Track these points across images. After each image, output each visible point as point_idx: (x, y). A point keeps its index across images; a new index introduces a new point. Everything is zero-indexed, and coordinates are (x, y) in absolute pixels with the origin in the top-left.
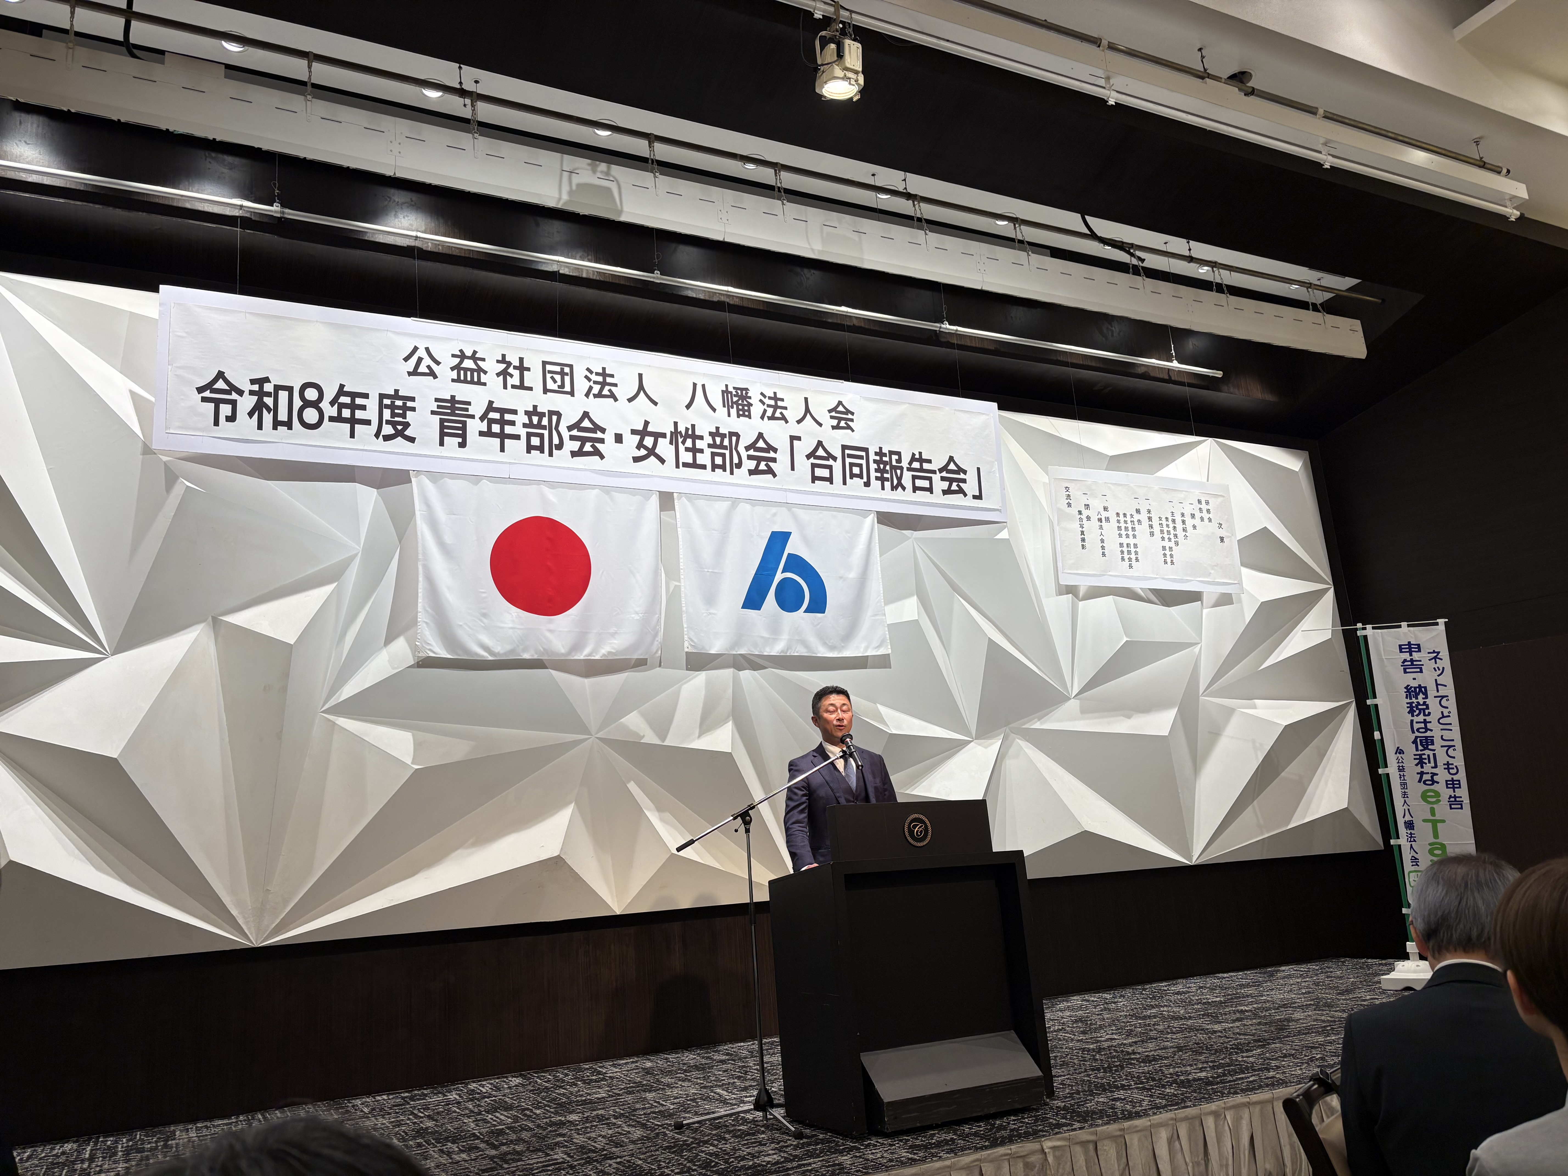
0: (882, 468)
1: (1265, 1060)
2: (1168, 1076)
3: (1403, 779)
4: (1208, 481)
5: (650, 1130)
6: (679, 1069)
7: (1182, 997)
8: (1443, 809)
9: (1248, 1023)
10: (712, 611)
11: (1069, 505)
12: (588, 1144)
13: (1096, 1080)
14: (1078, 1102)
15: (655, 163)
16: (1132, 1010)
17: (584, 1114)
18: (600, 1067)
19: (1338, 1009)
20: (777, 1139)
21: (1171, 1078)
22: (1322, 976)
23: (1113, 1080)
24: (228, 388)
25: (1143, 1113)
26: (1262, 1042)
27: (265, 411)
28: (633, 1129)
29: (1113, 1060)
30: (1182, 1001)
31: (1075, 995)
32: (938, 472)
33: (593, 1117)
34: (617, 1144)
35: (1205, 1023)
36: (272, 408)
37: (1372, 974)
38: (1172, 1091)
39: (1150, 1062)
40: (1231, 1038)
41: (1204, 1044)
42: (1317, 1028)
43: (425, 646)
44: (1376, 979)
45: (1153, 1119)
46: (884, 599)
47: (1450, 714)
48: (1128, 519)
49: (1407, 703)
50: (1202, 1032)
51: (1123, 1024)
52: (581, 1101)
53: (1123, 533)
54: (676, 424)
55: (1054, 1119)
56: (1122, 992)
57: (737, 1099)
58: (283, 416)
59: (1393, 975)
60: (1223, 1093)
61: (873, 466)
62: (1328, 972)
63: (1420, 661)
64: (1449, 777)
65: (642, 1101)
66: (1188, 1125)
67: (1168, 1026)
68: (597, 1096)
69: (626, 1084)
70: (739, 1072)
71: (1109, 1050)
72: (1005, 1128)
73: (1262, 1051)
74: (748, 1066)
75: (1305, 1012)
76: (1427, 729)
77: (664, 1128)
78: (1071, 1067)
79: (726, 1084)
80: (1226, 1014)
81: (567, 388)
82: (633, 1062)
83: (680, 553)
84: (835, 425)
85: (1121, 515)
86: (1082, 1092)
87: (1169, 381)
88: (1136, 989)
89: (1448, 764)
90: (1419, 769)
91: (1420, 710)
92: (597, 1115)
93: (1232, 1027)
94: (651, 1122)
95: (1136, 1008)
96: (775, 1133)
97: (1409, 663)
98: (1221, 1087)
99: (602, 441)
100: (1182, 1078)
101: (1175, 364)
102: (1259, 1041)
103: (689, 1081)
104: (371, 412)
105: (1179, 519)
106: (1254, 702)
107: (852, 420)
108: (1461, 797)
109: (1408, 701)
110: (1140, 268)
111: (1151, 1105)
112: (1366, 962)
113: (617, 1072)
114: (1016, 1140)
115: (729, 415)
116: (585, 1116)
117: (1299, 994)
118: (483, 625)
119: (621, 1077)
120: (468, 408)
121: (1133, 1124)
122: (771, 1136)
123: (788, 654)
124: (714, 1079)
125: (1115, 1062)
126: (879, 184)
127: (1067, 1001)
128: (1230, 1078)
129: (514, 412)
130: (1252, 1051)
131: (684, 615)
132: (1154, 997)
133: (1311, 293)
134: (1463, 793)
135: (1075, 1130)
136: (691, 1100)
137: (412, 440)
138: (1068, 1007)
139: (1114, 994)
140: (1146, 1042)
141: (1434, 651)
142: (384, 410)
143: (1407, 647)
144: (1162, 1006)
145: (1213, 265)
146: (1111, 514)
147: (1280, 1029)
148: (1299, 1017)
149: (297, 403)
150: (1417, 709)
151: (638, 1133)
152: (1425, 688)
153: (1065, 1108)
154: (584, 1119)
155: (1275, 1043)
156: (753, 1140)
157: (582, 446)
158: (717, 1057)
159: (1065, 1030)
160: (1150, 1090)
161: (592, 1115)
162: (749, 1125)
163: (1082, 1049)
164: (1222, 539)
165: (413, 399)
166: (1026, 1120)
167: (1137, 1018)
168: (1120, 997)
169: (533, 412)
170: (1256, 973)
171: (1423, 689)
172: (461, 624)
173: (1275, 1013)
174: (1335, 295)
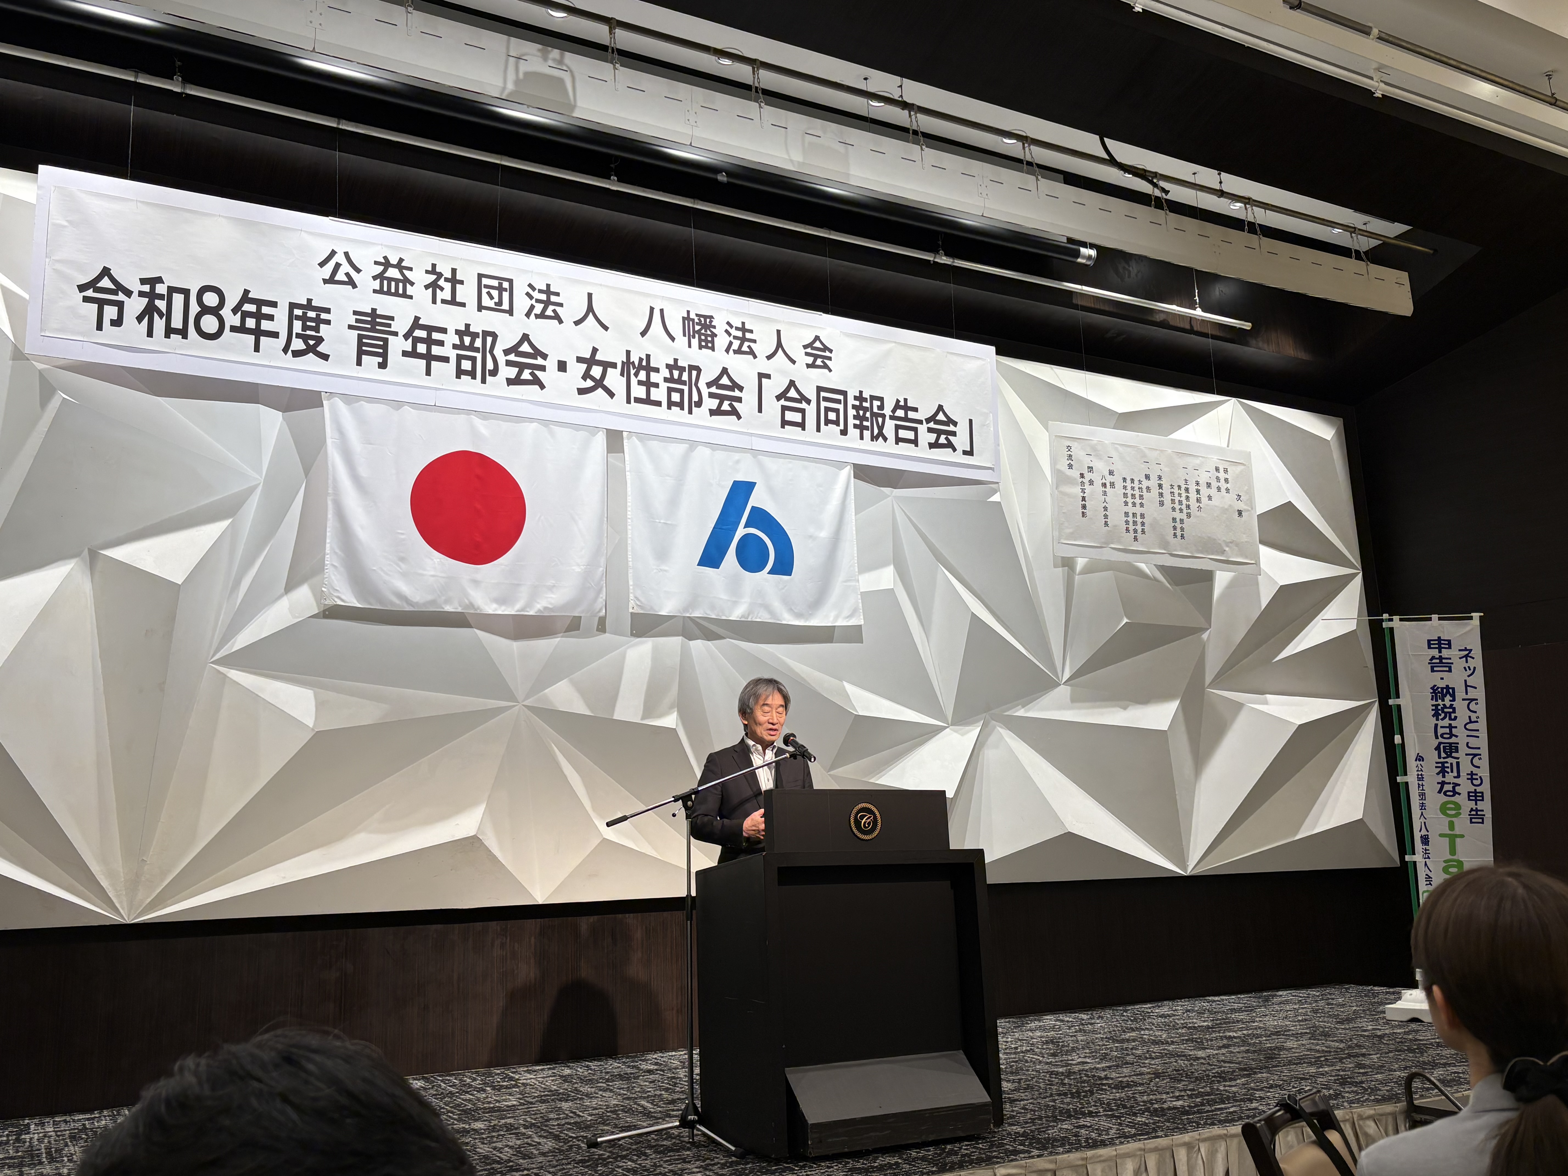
0: (861, 414)
1: (1249, 1090)
2: (1141, 1104)
3: (1421, 789)
4: (1228, 446)
5: (564, 1142)
6: (601, 1078)
7: (1166, 1020)
8: (1462, 823)
9: (1235, 1051)
10: (664, 567)
11: (1070, 466)
12: (493, 1154)
13: (1062, 1106)
14: (1040, 1128)
15: (615, 52)
16: (1110, 1032)
17: (490, 1123)
18: (512, 1072)
19: (1335, 1039)
20: (703, 1157)
21: (1144, 1105)
22: (1322, 1003)
23: (1080, 1106)
24: (114, 287)
25: (1109, 1141)
26: (1248, 1071)
27: (156, 316)
28: (545, 1140)
29: (1083, 1085)
30: (1166, 1024)
31: (1049, 1014)
32: (924, 422)
33: (500, 1126)
34: (525, 1155)
35: (1188, 1049)
36: (165, 313)
37: (1378, 1003)
38: (1143, 1119)
39: (1123, 1088)
40: (1215, 1065)
41: (1184, 1071)
42: (1310, 1058)
43: (332, 593)
44: (1381, 1008)
45: (1120, 1149)
46: (858, 563)
47: (1478, 720)
48: (1136, 485)
49: (1433, 705)
50: (1184, 1058)
51: (1098, 1047)
52: (489, 1108)
53: (1130, 500)
54: (628, 353)
55: (1010, 1145)
56: (1101, 1013)
57: (663, 1112)
58: (177, 322)
59: (1399, 1005)
60: (1198, 1124)
61: (851, 412)
62: (1329, 999)
63: (1450, 659)
64: (1472, 788)
65: (556, 1111)
66: (1157, 1156)
67: (1148, 1051)
68: (507, 1103)
69: (540, 1091)
70: (668, 1083)
71: (1080, 1074)
72: (956, 1153)
73: (1247, 1081)
74: (678, 1078)
75: (1299, 1040)
76: (1451, 735)
77: (578, 1141)
78: (1036, 1091)
79: (652, 1096)
80: (1212, 1040)
81: (506, 306)
82: (549, 1069)
83: (628, 500)
84: (810, 363)
85: (1128, 481)
86: (1045, 1117)
87: (1191, 331)
88: (1117, 1010)
89: (1472, 774)
90: (1440, 778)
91: (1446, 713)
92: (506, 1123)
93: (1217, 1054)
94: (564, 1134)
95: (1114, 1031)
96: (702, 1150)
97: (1438, 661)
98: (1197, 1117)
99: (543, 368)
100: (1156, 1106)
101: (1198, 312)
102: (1245, 1069)
103: (611, 1091)
104: (280, 324)
105: (1193, 488)
106: (1266, 698)
107: (830, 359)
108: (1483, 811)
109: (1434, 702)
110: (1163, 201)
111: (1119, 1133)
112: (1373, 990)
113: (531, 1078)
114: (967, 1166)
115: (690, 346)
116: (492, 1124)
117: (1295, 1021)
118: (401, 571)
119: (535, 1084)
120: (391, 324)
121: (1096, 1153)
122: (696, 1153)
123: (749, 620)
124: (638, 1090)
125: (1085, 1087)
126: (871, 89)
127: (1039, 1021)
128: (1208, 1108)
129: (444, 331)
130: (1236, 1080)
131: (630, 571)
132: (1135, 1020)
133: (1355, 238)
134: (1486, 806)
135: (1033, 1157)
136: (611, 1112)
137: (325, 357)
138: (1040, 1027)
139: (1092, 1015)
140: (1121, 1067)
141: (1466, 648)
142: (295, 321)
143: (1437, 642)
144: (1143, 1029)
145: (1247, 201)
146: (1117, 480)
147: (1269, 1058)
148: (1292, 1046)
149: (194, 309)
150: (1443, 712)
151: (549, 1144)
152: (1453, 689)
153: (1024, 1135)
154: (490, 1128)
155: (1262, 1073)
156: (677, 1157)
157: (520, 373)
158: (644, 1066)
159: (1034, 1051)
160: (1119, 1117)
161: (500, 1124)
162: (674, 1141)
163: (1050, 1072)
164: (1240, 513)
165: (327, 311)
166: (980, 1146)
167: (1114, 1041)
168: (1098, 1018)
169: (466, 331)
170: (1250, 997)
171: (1451, 690)
172: (374, 568)
173: (1266, 1040)
174: (1382, 242)
